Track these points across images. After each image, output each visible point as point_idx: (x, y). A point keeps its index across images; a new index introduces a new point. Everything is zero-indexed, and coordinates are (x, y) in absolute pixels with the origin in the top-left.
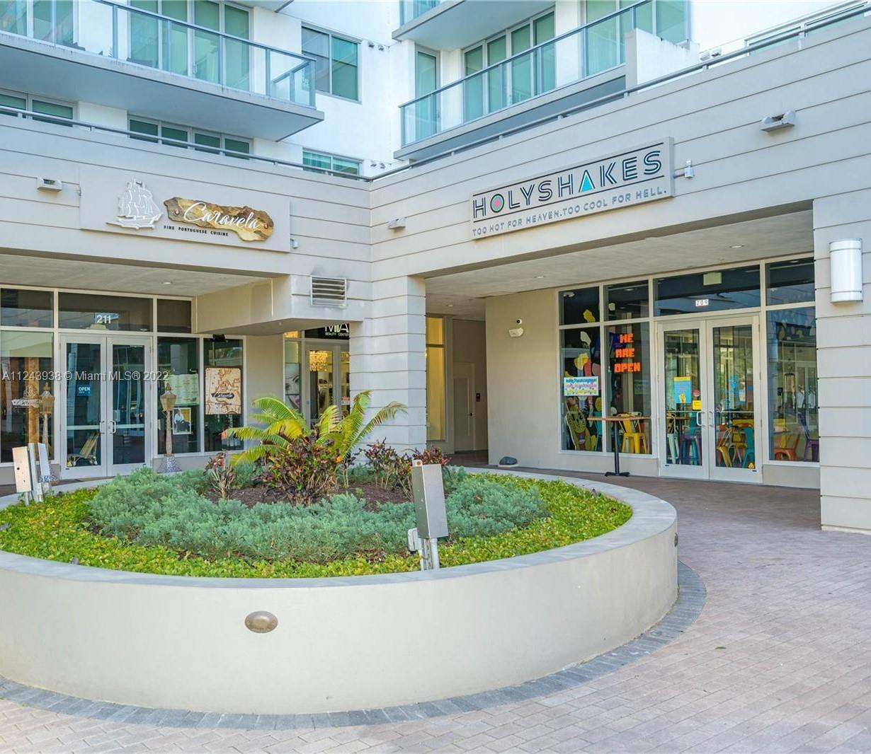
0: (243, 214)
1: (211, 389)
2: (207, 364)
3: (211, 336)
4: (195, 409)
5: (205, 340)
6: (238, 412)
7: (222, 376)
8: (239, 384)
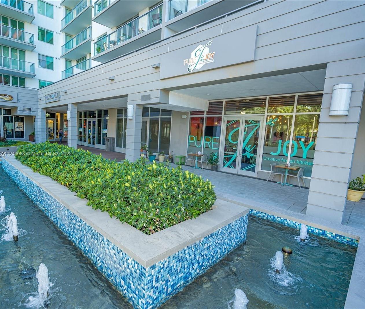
0: (6, 95)
1: (16, 126)
2: (15, 121)
3: (16, 116)
4: (12, 130)
5: (15, 117)
6: (23, 131)
7: (19, 124)
8: (23, 126)
